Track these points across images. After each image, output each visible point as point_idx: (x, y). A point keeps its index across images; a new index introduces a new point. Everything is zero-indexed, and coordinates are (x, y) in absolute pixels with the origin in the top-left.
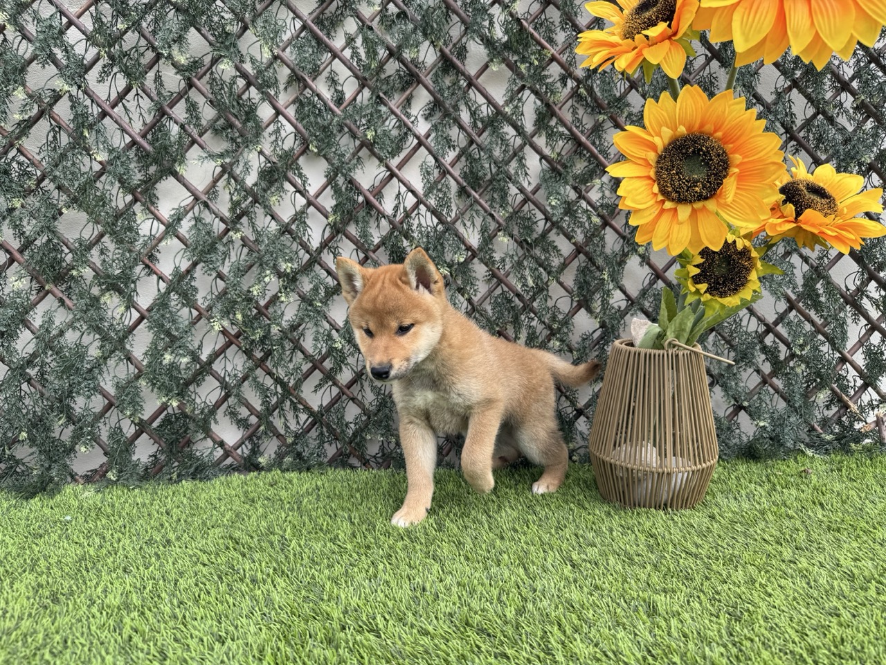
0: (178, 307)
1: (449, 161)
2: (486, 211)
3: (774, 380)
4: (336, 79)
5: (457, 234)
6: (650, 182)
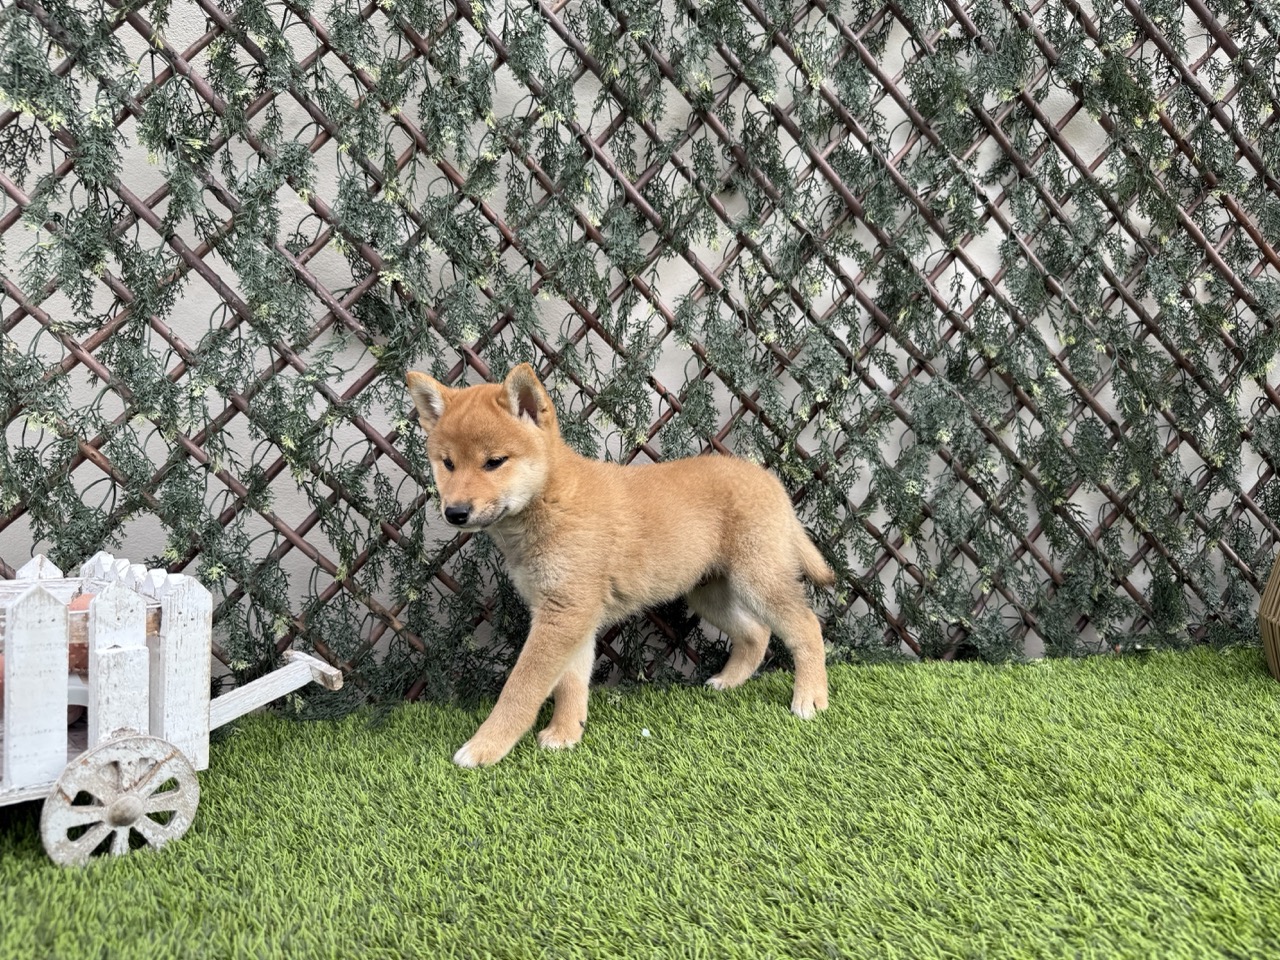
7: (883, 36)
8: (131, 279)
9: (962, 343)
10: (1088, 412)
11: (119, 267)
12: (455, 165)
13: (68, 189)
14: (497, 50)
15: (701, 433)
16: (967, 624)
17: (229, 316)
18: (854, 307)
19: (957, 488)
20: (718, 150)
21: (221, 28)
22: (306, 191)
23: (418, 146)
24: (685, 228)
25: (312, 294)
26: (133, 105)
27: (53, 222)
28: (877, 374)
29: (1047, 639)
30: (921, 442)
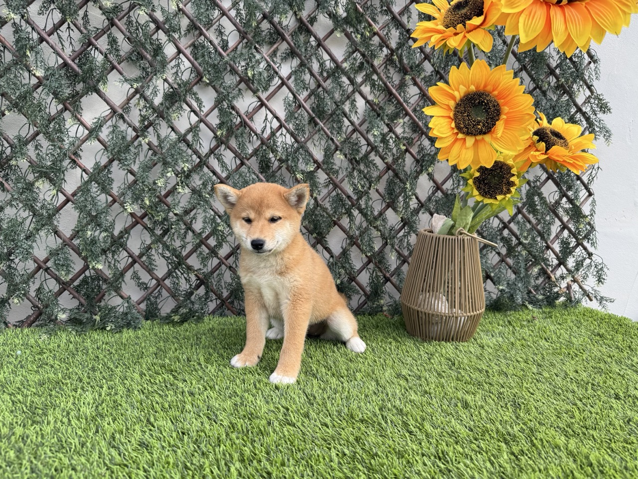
0: (98, 193)
1: (303, 98)
2: (328, 136)
3: (508, 259)
4: (223, 31)
5: (307, 151)
6: (450, 120)
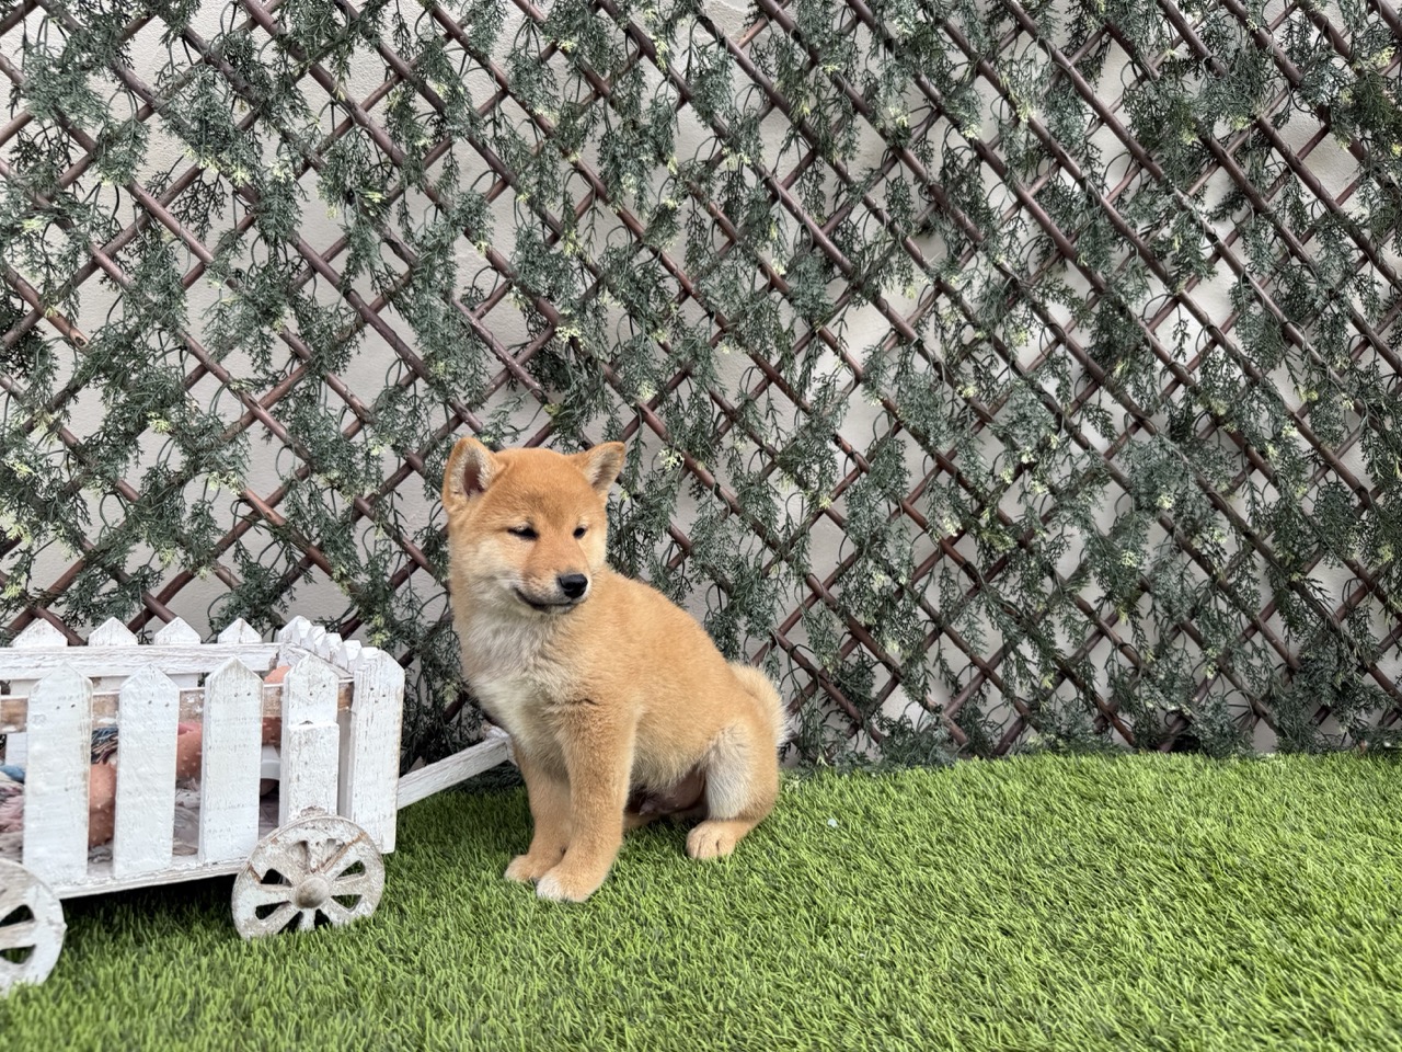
4: (1095, 156)
7: (1098, 60)
8: (307, 335)
9: (1186, 399)
10: (1332, 476)
11: (296, 324)
12: (635, 214)
13: (249, 245)
14: (680, 89)
15: (891, 495)
16: (1187, 712)
17: (405, 372)
18: (1065, 358)
19: (1179, 559)
20: (914, 189)
21: (400, 76)
22: (484, 244)
23: (597, 194)
24: (877, 274)
25: (488, 351)
26: (313, 157)
27: (233, 279)
28: (1090, 432)
29: (1280, 731)
30: (1139, 508)
